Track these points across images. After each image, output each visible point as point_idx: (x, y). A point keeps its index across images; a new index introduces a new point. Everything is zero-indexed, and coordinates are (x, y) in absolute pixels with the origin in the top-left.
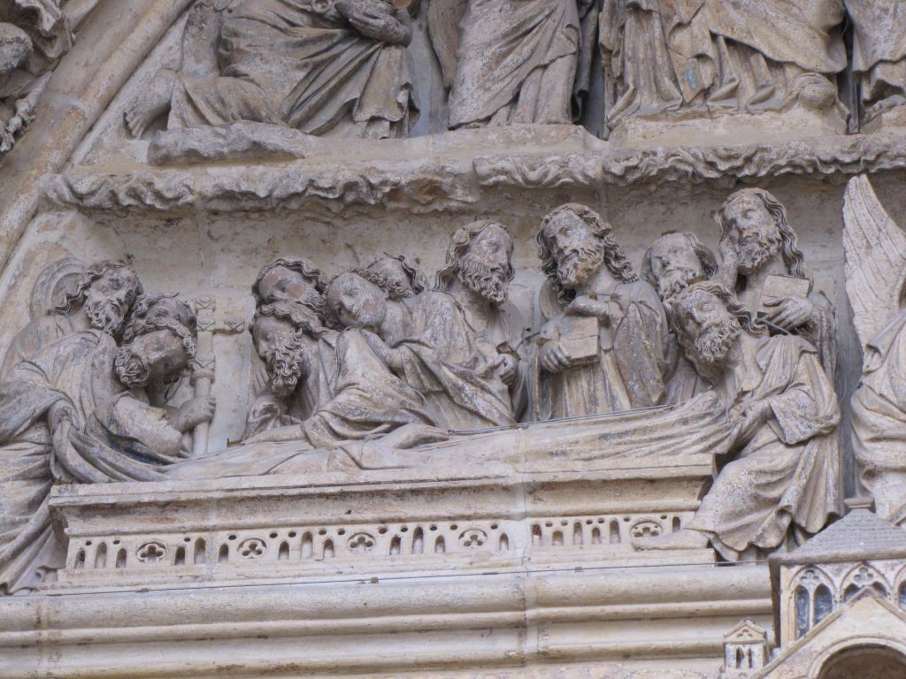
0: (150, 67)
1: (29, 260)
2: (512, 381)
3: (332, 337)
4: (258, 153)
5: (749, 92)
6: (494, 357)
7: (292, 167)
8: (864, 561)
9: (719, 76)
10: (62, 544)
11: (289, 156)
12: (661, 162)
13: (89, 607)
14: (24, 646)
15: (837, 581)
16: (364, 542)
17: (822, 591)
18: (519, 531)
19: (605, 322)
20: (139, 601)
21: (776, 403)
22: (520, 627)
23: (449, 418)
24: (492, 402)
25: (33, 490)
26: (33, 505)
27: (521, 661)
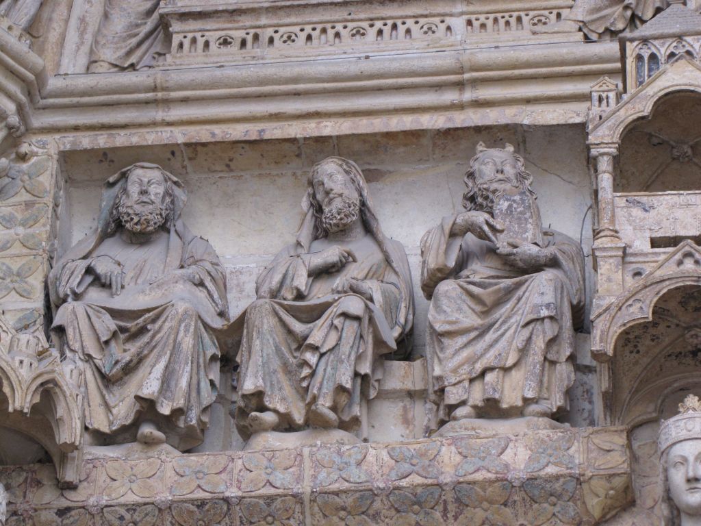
8: (680, 37)
10: (168, 37)
13: (187, 77)
14: (147, 102)
15: (662, 50)
16: (359, 33)
17: (653, 57)
18: (458, 23)
20: (218, 73)
22: (460, 85)
26: (149, 13)
27: (460, 107)
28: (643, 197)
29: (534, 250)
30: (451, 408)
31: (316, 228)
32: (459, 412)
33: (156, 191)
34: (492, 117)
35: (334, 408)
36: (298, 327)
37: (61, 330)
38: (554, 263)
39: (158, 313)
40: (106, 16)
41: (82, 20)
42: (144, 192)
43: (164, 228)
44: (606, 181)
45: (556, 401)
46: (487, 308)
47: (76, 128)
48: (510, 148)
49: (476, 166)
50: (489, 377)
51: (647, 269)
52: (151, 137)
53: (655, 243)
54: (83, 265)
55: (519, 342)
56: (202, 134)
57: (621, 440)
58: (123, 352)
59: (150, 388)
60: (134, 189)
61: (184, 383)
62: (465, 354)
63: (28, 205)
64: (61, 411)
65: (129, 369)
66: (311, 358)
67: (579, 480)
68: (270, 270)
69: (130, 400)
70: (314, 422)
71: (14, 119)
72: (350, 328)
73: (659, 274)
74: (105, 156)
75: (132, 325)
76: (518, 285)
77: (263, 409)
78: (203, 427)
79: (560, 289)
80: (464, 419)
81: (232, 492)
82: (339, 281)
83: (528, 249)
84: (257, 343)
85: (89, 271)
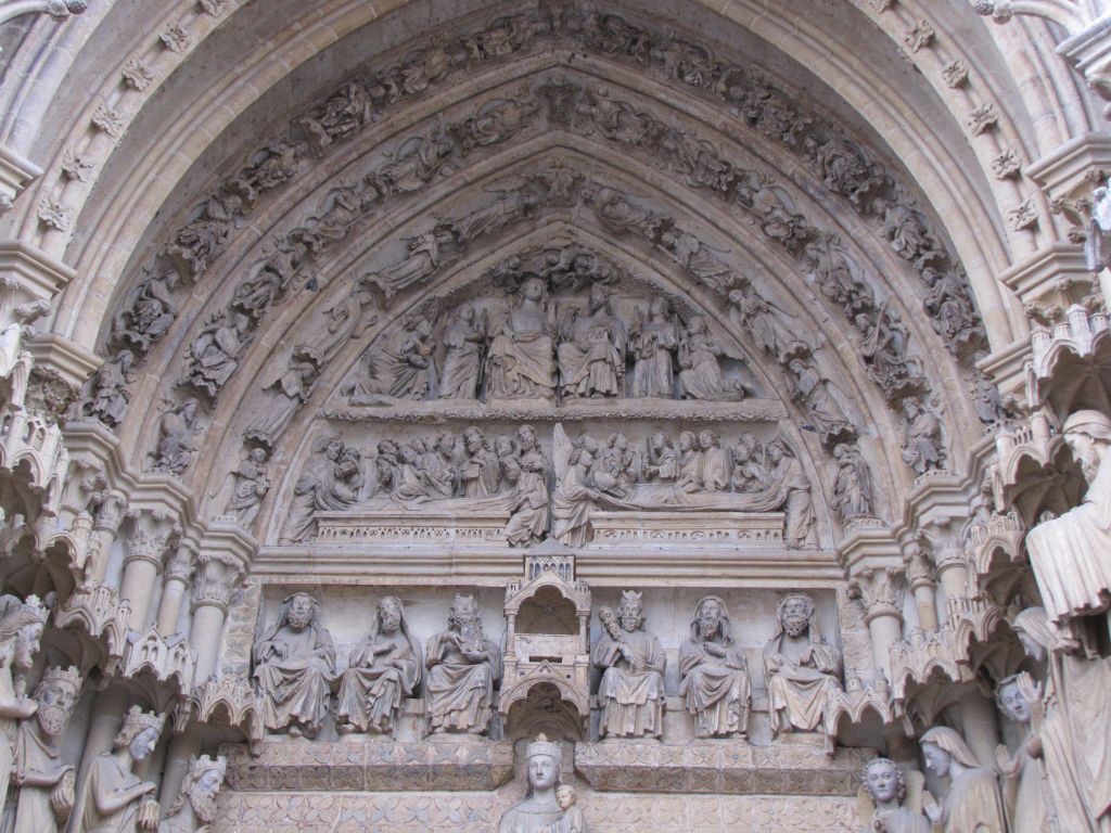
0: (350, 373)
1: (311, 435)
2: (453, 481)
3: (400, 466)
4: (381, 404)
5: (528, 392)
6: (448, 474)
7: (391, 409)
8: (550, 557)
9: (519, 387)
10: (317, 528)
11: (390, 405)
12: (500, 414)
13: (324, 552)
14: (305, 563)
15: (542, 563)
16: (406, 532)
17: (537, 565)
18: (452, 531)
19: (481, 466)
20: (339, 552)
21: (530, 496)
22: (451, 565)
23: (434, 494)
24: (447, 489)
25: (310, 510)
26: (310, 514)
27: (450, 575)
28: (528, 636)
29: (478, 653)
30: (434, 728)
31: (380, 628)
32: (438, 730)
33: (306, 607)
34: (464, 581)
35: (381, 725)
36: (367, 684)
37: (257, 678)
38: (486, 659)
39: (302, 672)
40: (289, 515)
41: (278, 516)
42: (300, 608)
43: (309, 625)
44: (512, 627)
45: (483, 726)
46: (454, 680)
47: (271, 573)
48: (471, 597)
49: (455, 605)
50: (453, 714)
51: (527, 672)
52: (306, 580)
53: (532, 659)
54: (269, 644)
55: (467, 698)
56: (329, 580)
57: (510, 748)
58: (286, 691)
59: (297, 711)
60: (296, 606)
61: (312, 708)
62: (443, 702)
63: (246, 610)
64: (254, 723)
65: (287, 699)
66: (372, 700)
67: (489, 767)
68: (357, 652)
69: (286, 715)
70: (371, 731)
71: (242, 570)
72: (391, 686)
73: (532, 675)
74: (283, 587)
75: (289, 677)
76: (469, 670)
77: (347, 723)
78: (320, 728)
79: (488, 672)
80: (440, 735)
81: (331, 764)
82: (388, 659)
83: (475, 653)
84: (347, 691)
85: (272, 647)
